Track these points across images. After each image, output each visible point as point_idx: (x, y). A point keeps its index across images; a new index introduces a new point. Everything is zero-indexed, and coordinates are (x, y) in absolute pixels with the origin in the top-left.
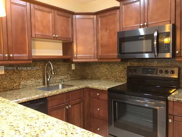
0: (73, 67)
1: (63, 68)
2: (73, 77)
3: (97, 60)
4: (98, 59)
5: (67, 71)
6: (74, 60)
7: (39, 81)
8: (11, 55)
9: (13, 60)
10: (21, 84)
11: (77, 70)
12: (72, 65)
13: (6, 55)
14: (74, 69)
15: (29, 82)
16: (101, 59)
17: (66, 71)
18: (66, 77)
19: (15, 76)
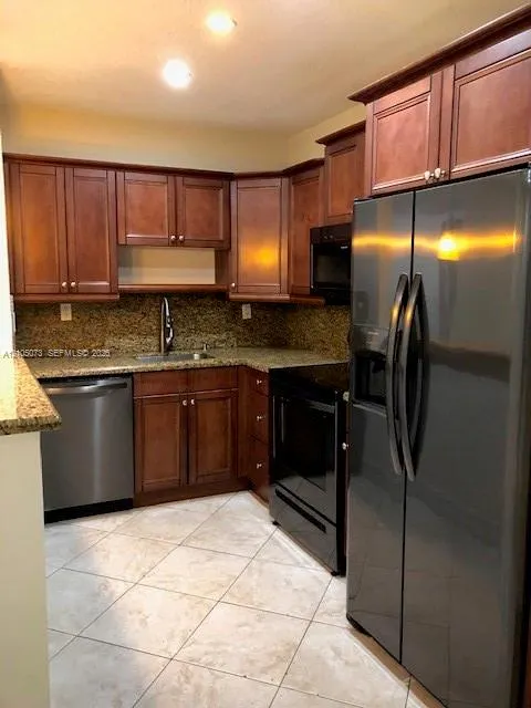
0: (246, 313)
1: (213, 315)
2: (246, 340)
3: (288, 297)
4: (291, 295)
5: (227, 321)
6: (232, 296)
7: (149, 340)
8: (73, 284)
9: (78, 293)
10: (106, 343)
11: (259, 320)
12: (244, 307)
13: (64, 284)
14: (250, 317)
15: (125, 343)
16: (297, 295)
17: (224, 322)
18: (224, 336)
19: (93, 327)
